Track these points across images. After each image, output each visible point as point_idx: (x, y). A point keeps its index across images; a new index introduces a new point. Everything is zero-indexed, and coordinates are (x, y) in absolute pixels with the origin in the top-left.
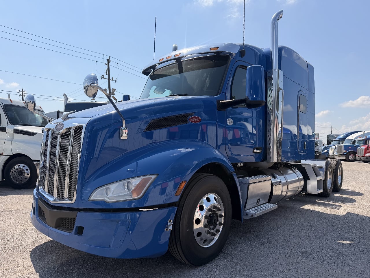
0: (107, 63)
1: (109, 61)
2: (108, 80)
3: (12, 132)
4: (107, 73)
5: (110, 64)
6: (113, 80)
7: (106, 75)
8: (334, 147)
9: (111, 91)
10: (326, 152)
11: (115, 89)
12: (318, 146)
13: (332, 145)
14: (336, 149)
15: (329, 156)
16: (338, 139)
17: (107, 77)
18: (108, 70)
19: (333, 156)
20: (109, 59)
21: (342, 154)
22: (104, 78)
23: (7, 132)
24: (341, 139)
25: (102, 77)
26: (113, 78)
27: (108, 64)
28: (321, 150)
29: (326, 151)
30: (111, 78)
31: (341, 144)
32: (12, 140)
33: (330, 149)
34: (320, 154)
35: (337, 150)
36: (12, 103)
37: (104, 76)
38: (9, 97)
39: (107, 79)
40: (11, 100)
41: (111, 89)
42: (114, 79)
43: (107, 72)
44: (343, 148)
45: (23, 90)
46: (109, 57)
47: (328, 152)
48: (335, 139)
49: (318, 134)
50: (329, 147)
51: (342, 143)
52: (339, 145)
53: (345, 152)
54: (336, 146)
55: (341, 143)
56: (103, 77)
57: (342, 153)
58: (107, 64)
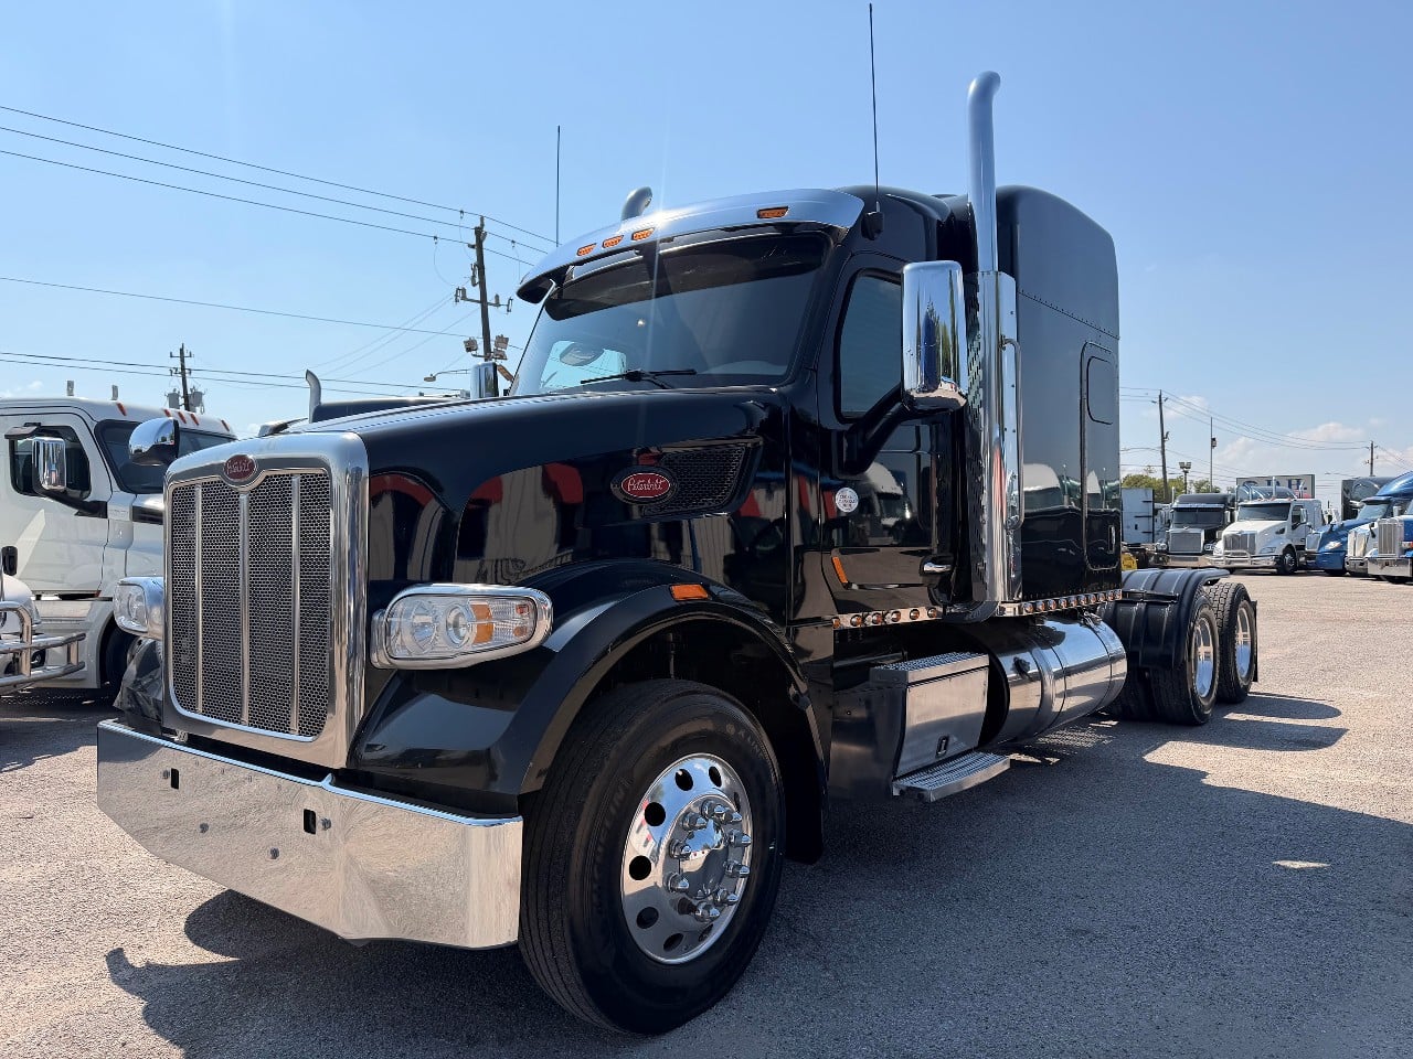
0: (474, 242)
1: (479, 233)
2: (479, 305)
3: (126, 516)
4: (477, 280)
5: (485, 244)
6: (497, 304)
7: (474, 285)
8: (1366, 527)
9: (493, 347)
10: (1334, 551)
11: (507, 339)
12: (1301, 528)
13: (1359, 518)
14: (1374, 536)
15: (1347, 566)
16: (1383, 498)
17: (474, 293)
18: (480, 266)
19: (1362, 564)
20: (482, 225)
21: (1396, 555)
22: (464, 298)
23: (109, 517)
24: (1395, 495)
25: (456, 296)
26: (497, 297)
27: (479, 247)
28: (1316, 543)
29: (1333, 545)
30: (490, 298)
31: (1396, 518)
32: (127, 545)
33: (1351, 538)
34: (1310, 556)
35: (1376, 541)
36: (124, 414)
37: (464, 290)
38: (115, 396)
39: (477, 301)
40: (120, 406)
41: (493, 337)
42: (503, 301)
43: (474, 276)
44: (1400, 533)
45: (182, 350)
46: (482, 219)
47: (1341, 551)
48: (1372, 498)
49: (1313, 476)
50: (1345, 529)
51: (1401, 513)
52: (1387, 521)
53: (1408, 550)
54: (1373, 525)
55: (1395, 512)
56: (460, 294)
57: (1397, 551)
58: (473, 247)
